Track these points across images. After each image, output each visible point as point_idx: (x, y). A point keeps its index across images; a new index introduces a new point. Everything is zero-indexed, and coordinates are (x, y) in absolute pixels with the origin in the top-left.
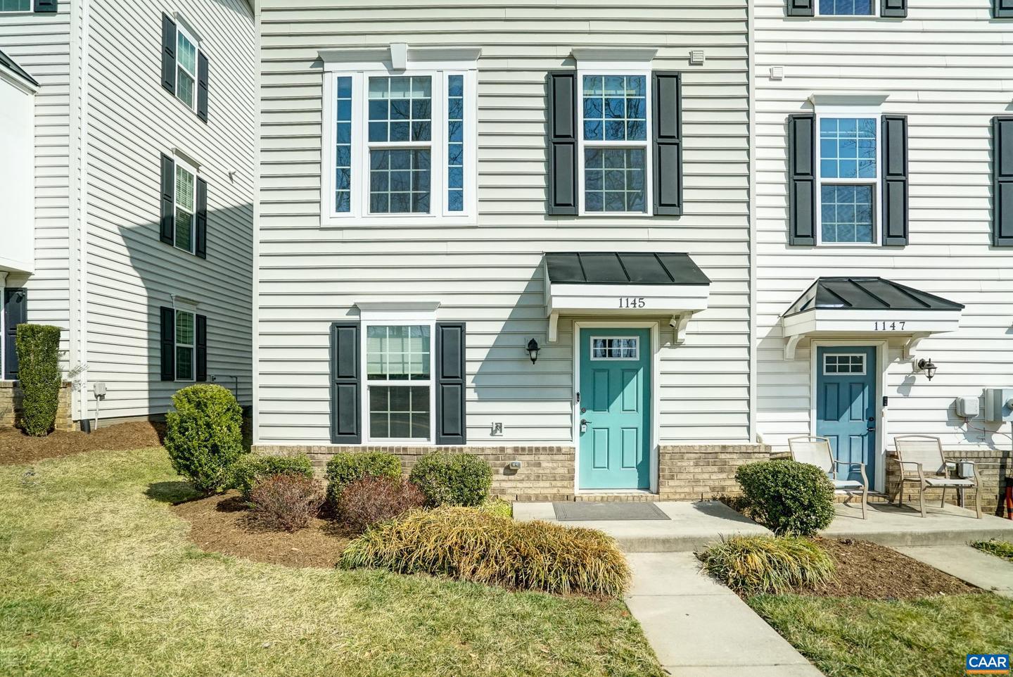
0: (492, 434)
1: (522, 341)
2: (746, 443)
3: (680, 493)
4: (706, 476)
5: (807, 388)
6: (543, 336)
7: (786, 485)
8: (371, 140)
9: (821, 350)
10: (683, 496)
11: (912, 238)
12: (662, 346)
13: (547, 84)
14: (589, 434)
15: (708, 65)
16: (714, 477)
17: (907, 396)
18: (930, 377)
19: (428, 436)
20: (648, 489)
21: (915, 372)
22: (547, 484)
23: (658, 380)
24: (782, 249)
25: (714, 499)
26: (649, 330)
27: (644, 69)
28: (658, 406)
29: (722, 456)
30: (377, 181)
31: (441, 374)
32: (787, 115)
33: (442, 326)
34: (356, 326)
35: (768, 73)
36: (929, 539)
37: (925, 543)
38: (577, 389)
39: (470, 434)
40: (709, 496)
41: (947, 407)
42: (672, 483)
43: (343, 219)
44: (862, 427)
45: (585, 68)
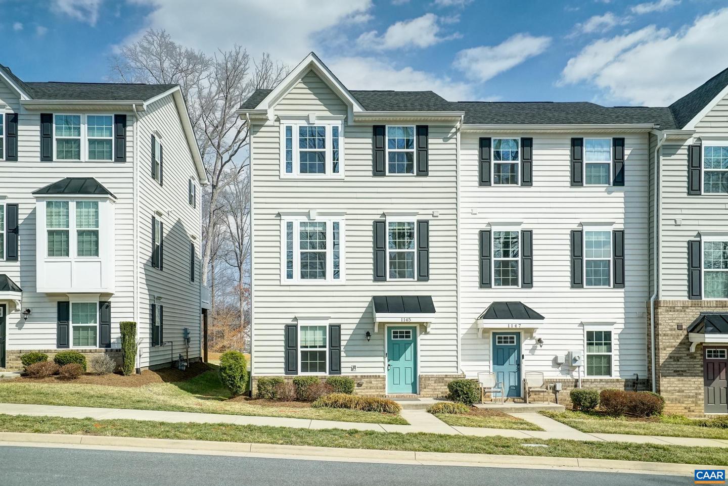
0: (352, 370)
1: (364, 332)
2: (456, 374)
3: (429, 394)
4: (439, 387)
5: (488, 351)
6: (372, 330)
7: (460, 387)
8: (301, 249)
9: (494, 334)
10: (430, 395)
11: (534, 284)
12: (421, 334)
13: (373, 226)
14: (391, 371)
15: (440, 217)
16: (442, 388)
17: (533, 355)
18: (541, 346)
19: (325, 371)
20: (416, 393)
21: (537, 344)
22: (374, 390)
23: (419, 348)
24: (477, 289)
25: (443, 397)
26: (416, 327)
27: (414, 219)
28: (419, 359)
29: (446, 379)
30: (304, 266)
31: (331, 345)
32: (479, 230)
33: (331, 326)
34: (296, 326)
35: (471, 211)
36: (521, 410)
37: (520, 411)
38: (386, 352)
39: (343, 370)
40: (441, 395)
41: (552, 359)
42: (425, 390)
43: (290, 282)
44: (515, 368)
45: (389, 219)
